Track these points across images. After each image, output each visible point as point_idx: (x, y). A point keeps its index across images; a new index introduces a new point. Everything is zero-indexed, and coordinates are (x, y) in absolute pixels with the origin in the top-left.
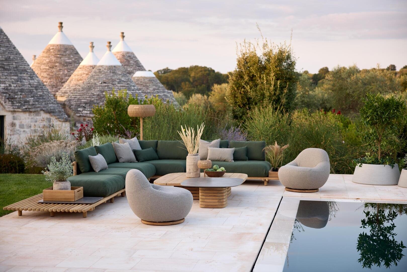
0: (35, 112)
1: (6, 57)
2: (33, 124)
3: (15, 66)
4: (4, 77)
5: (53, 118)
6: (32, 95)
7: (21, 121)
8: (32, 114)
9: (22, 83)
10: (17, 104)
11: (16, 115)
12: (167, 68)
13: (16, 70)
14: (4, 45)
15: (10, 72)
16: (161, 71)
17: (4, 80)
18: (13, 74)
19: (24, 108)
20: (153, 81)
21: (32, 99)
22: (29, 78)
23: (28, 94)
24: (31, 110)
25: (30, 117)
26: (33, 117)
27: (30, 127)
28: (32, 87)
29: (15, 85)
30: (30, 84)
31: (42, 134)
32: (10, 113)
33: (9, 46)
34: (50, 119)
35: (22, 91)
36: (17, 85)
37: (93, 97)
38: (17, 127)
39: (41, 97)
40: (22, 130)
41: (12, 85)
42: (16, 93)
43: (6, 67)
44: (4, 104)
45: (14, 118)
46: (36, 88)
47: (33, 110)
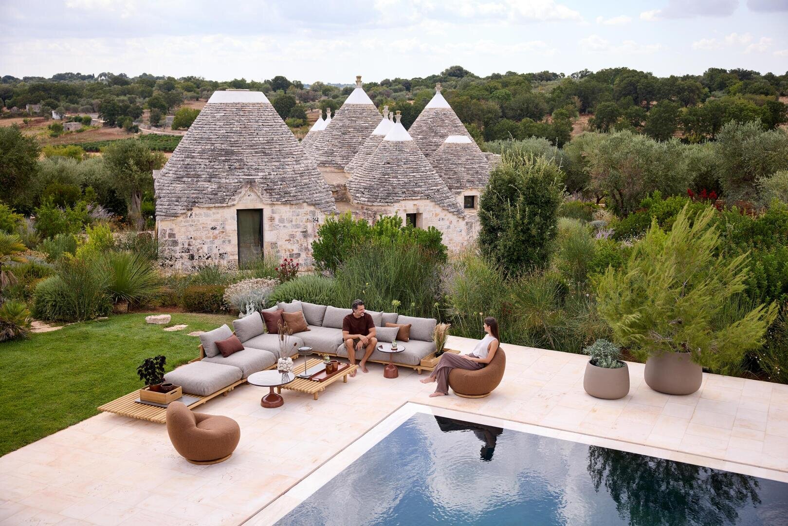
0: (296, 204)
1: (268, 139)
2: (294, 218)
3: (278, 149)
4: (264, 164)
5: (318, 211)
6: (295, 185)
7: (281, 214)
8: (294, 206)
9: (285, 170)
10: (276, 196)
11: (275, 208)
12: (586, 70)
13: (278, 154)
14: (267, 124)
15: (271, 157)
16: (577, 74)
17: (263, 167)
18: (274, 160)
19: (284, 200)
20: (467, 149)
21: (295, 188)
22: (294, 163)
23: (289, 182)
24: (292, 202)
25: (291, 210)
26: (294, 210)
27: (291, 221)
28: (296, 174)
29: (276, 173)
30: (294, 171)
31: (305, 230)
32: (268, 207)
33: (275, 124)
34: (315, 212)
35: (283, 180)
36: (278, 173)
37: (374, 180)
38: (276, 222)
39: (306, 186)
40: (282, 225)
41: (272, 173)
42: (274, 183)
43: (267, 152)
44: (261, 196)
45: (273, 213)
46: (302, 175)
47: (294, 202)
